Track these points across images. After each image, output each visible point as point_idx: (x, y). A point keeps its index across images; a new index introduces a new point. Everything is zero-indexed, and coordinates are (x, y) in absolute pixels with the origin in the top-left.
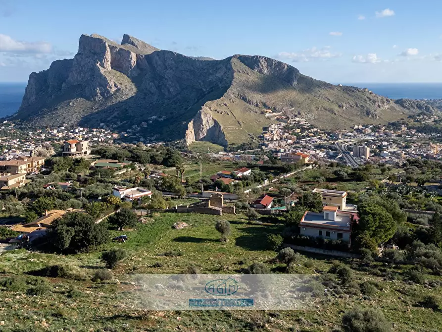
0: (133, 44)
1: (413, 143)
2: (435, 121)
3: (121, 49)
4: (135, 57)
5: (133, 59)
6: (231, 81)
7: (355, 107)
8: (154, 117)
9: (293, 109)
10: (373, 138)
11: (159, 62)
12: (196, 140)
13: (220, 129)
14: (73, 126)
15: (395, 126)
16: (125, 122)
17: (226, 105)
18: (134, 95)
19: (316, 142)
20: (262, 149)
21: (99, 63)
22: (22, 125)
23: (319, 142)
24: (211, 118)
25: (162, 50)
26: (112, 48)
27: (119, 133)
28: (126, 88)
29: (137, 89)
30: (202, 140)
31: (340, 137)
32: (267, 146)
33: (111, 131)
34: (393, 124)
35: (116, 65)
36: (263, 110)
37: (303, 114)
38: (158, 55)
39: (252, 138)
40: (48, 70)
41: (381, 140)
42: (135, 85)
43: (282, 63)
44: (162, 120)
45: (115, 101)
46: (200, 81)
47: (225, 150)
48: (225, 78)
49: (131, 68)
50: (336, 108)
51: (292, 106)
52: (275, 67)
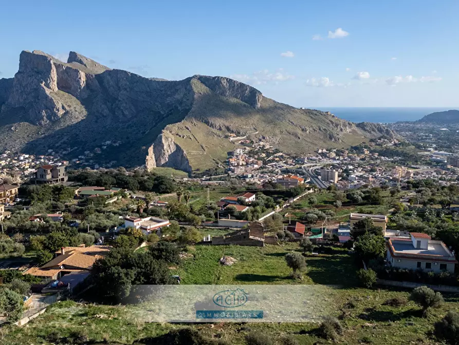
0: (81, 62)
1: (377, 166)
2: (395, 144)
3: (67, 68)
4: (85, 77)
5: (82, 79)
6: (192, 104)
7: (318, 131)
8: (108, 142)
9: (257, 132)
10: (338, 162)
11: (111, 83)
12: (157, 166)
13: (183, 155)
14: (17, 153)
15: (358, 149)
16: (76, 148)
17: (187, 128)
18: (85, 118)
19: (283, 166)
20: (229, 174)
21: (44, 83)
23: (285, 166)
24: (173, 142)
25: (114, 69)
26: (58, 66)
27: (70, 160)
28: (76, 111)
29: (88, 112)
30: (163, 166)
31: (306, 161)
32: (233, 172)
33: (61, 158)
34: (356, 148)
35: (63, 86)
36: (226, 134)
37: (268, 138)
38: (110, 75)
41: (346, 164)
42: (86, 108)
43: (244, 85)
44: (118, 145)
45: (63, 125)
46: (157, 103)
47: (190, 177)
48: (185, 100)
49: (80, 88)
50: (299, 132)
51: (255, 129)
52: (237, 89)
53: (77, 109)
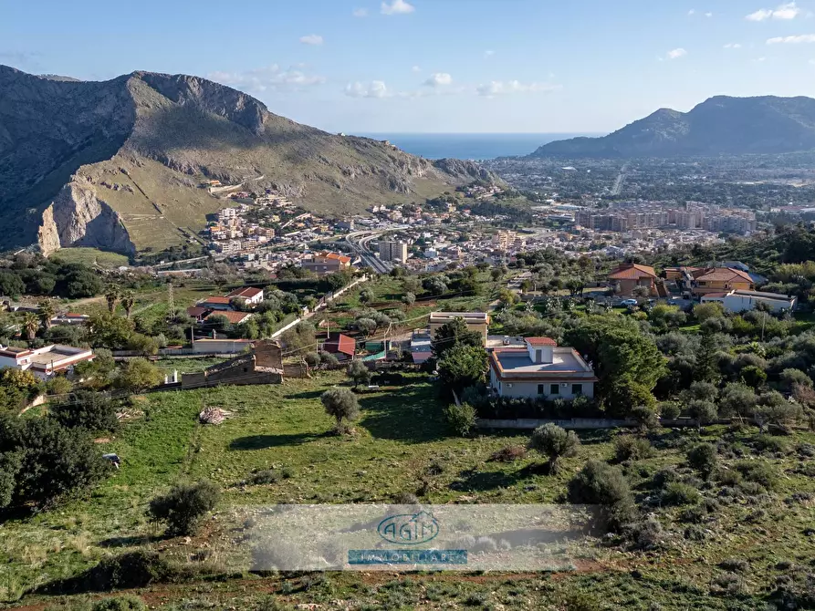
1: (469, 232)
2: (496, 195)
6: (132, 125)
7: (370, 173)
9: (262, 177)
10: (406, 227)
12: (63, 246)
13: (116, 222)
15: (437, 204)
17: (123, 171)
19: (312, 238)
20: (210, 255)
23: (317, 238)
24: (94, 199)
30: (76, 244)
31: (352, 228)
32: (219, 250)
34: (434, 202)
36: (202, 181)
37: (282, 187)
39: (188, 236)
41: (419, 230)
43: (233, 90)
46: (59, 125)
47: (132, 263)
48: (116, 118)
50: (338, 176)
51: (259, 172)
52: (220, 98)
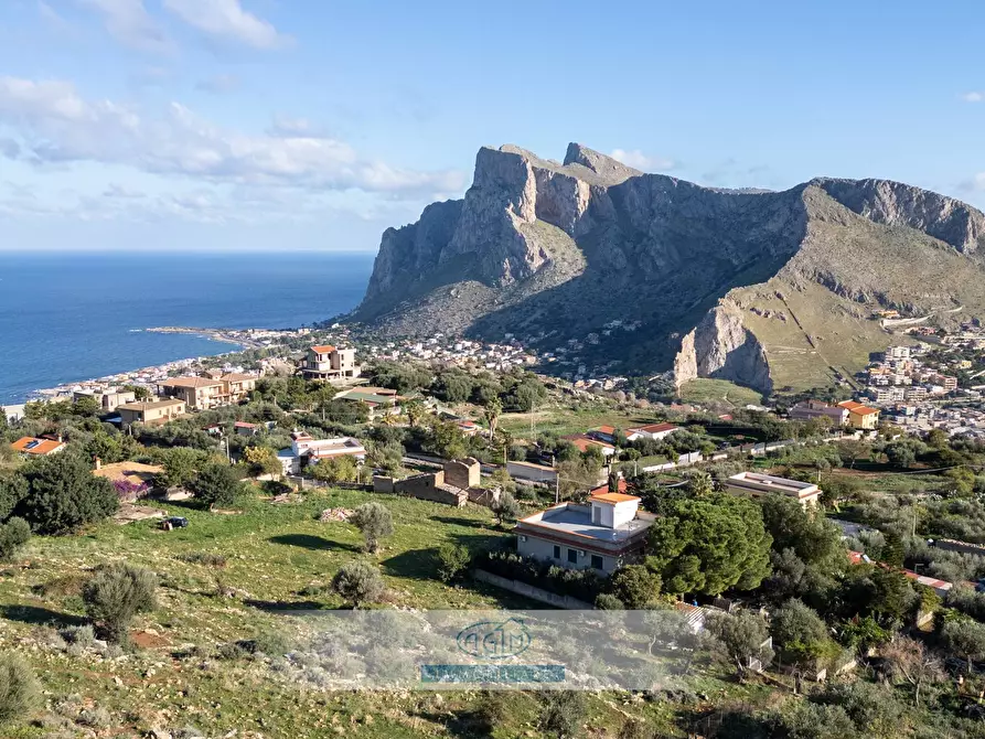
0: (586, 163)
3: (558, 176)
4: (588, 192)
5: (581, 196)
6: (800, 242)
8: (616, 323)
9: (959, 309)
11: (638, 202)
12: (699, 377)
13: (759, 354)
14: (453, 338)
16: (555, 332)
17: (779, 296)
18: (579, 274)
21: (512, 205)
22: (362, 332)
24: (739, 326)
25: (645, 175)
26: (539, 174)
27: (540, 355)
28: (564, 260)
29: (587, 260)
30: (713, 376)
32: (873, 398)
33: (525, 350)
35: (547, 211)
36: (874, 311)
38: (636, 186)
39: (839, 377)
40: (417, 223)
42: (584, 254)
43: (937, 196)
44: (633, 328)
45: (538, 287)
46: (727, 243)
47: (764, 402)
48: (786, 234)
49: (576, 215)
51: (955, 302)
52: (919, 206)
53: (565, 257)
